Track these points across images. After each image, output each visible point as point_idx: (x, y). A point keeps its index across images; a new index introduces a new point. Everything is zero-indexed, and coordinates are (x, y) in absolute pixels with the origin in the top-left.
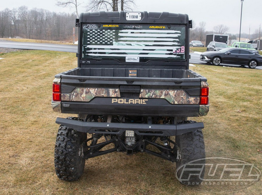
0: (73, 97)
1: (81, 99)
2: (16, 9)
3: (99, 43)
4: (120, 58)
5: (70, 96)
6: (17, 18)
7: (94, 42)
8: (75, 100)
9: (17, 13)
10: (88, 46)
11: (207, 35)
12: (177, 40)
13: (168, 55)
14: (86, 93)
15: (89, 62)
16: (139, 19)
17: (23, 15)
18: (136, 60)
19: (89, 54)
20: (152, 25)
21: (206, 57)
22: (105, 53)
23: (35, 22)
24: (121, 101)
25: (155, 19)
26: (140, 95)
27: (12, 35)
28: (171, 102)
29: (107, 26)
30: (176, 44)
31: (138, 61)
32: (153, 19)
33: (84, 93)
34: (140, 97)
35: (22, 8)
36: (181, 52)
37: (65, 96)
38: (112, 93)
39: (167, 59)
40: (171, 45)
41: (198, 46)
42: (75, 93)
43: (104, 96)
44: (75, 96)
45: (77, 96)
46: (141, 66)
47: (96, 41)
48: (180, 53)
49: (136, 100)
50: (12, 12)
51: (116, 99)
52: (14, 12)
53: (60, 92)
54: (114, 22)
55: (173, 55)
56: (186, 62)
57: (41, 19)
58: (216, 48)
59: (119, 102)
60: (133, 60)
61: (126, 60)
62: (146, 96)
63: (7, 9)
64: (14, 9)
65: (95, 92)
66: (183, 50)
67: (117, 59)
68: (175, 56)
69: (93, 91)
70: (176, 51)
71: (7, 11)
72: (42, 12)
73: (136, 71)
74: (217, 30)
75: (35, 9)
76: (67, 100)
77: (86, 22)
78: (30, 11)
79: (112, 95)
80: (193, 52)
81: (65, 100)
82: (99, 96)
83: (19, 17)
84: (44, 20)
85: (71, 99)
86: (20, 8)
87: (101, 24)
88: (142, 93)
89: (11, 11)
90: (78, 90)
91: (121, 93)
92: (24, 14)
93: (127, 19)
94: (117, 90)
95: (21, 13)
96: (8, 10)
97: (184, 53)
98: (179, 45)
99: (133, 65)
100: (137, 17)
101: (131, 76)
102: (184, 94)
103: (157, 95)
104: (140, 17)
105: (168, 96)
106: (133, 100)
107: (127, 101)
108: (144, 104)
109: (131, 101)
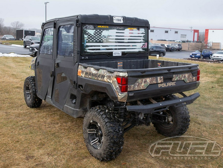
0: (136, 87)
1: (141, 88)
3: (98, 41)
4: (108, 53)
5: (134, 87)
7: (92, 40)
8: (137, 90)
10: (87, 43)
11: (17, 30)
12: (143, 38)
13: (138, 50)
14: (145, 82)
15: (87, 57)
16: (122, 22)
18: (119, 54)
20: (129, 27)
21: (35, 49)
22: (99, 49)
24: (163, 85)
26: (173, 79)
28: (186, 82)
29: (100, 27)
30: (142, 41)
32: (131, 23)
33: (143, 83)
34: (173, 81)
37: (130, 87)
38: (160, 79)
41: (11, 39)
42: (137, 83)
43: (155, 83)
44: (137, 86)
45: (138, 85)
47: (93, 40)
49: (170, 83)
51: (160, 84)
53: (127, 84)
54: (106, 24)
58: (32, 41)
59: (163, 86)
60: (118, 54)
61: (113, 54)
62: (176, 80)
65: (150, 80)
66: (146, 46)
67: (107, 54)
68: (142, 50)
69: (148, 80)
73: (122, 63)
74: (14, 26)
76: (132, 90)
77: (85, 23)
79: (159, 81)
80: (11, 45)
81: (130, 90)
82: (152, 83)
85: (135, 88)
87: (96, 25)
88: (174, 77)
90: (140, 80)
91: (164, 79)
93: (114, 22)
94: (162, 77)
100: (120, 20)
101: (119, 67)
102: (191, 75)
103: (180, 78)
104: (122, 21)
105: (185, 78)
106: (169, 83)
107: (166, 85)
108: (175, 85)
109: (168, 84)
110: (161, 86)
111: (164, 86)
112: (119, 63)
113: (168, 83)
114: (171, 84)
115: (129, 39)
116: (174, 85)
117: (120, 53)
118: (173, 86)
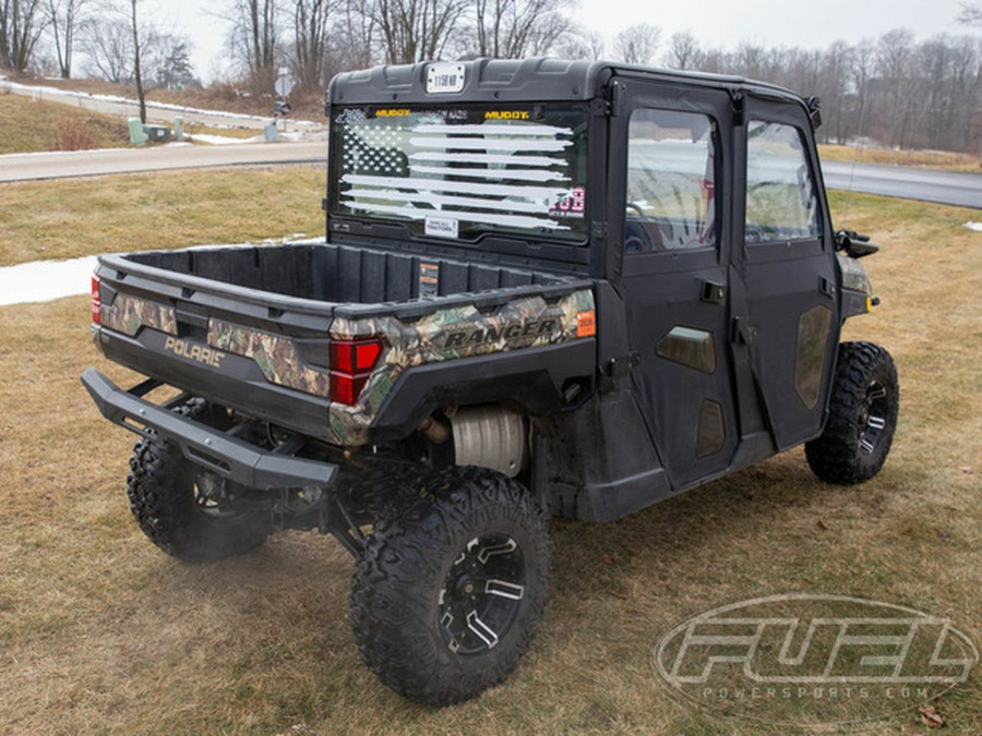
2: (870, 42)
6: (871, 74)
7: (358, 165)
9: (873, 56)
12: (562, 162)
13: (535, 219)
14: (130, 311)
15: (348, 226)
17: (893, 63)
18: (450, 229)
19: (348, 203)
23: (939, 87)
25: (496, 86)
26: (209, 335)
27: (842, 130)
28: (266, 374)
29: (384, 113)
30: (558, 176)
31: (454, 234)
32: (494, 86)
34: (209, 342)
35: (890, 38)
36: (574, 208)
38: (164, 319)
39: (532, 233)
40: (544, 180)
43: (154, 326)
46: (463, 251)
48: (569, 214)
49: (204, 350)
50: (856, 53)
51: (170, 339)
52: (863, 51)
54: (398, 100)
55: (549, 221)
56: (588, 250)
57: (958, 75)
60: (443, 229)
61: (426, 228)
62: (220, 344)
63: (840, 44)
64: (864, 42)
65: (142, 310)
66: (578, 204)
68: (553, 225)
70: (557, 204)
71: (838, 48)
72: (965, 49)
73: (436, 268)
75: (942, 39)
77: (339, 102)
78: (922, 44)
79: (165, 324)
82: (148, 324)
83: (876, 69)
84: (970, 75)
86: (885, 38)
88: (211, 330)
89: (852, 50)
92: (899, 56)
93: (429, 90)
94: (171, 312)
95: (889, 55)
96: (843, 48)
97: (581, 215)
98: (568, 182)
99: (438, 245)
100: (453, 81)
101: (424, 283)
102: (292, 355)
103: (238, 345)
104: (462, 81)
105: (260, 351)
106: (199, 348)
107: (189, 351)
108: (216, 365)
109: (196, 351)
110: (171, 346)
111: (180, 352)
112: (423, 268)
113: (195, 347)
114: (206, 354)
115: (510, 167)
116: (212, 367)
117: (451, 226)
118: (209, 366)
